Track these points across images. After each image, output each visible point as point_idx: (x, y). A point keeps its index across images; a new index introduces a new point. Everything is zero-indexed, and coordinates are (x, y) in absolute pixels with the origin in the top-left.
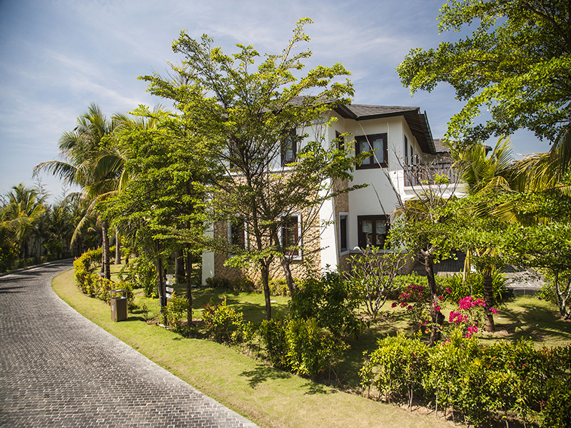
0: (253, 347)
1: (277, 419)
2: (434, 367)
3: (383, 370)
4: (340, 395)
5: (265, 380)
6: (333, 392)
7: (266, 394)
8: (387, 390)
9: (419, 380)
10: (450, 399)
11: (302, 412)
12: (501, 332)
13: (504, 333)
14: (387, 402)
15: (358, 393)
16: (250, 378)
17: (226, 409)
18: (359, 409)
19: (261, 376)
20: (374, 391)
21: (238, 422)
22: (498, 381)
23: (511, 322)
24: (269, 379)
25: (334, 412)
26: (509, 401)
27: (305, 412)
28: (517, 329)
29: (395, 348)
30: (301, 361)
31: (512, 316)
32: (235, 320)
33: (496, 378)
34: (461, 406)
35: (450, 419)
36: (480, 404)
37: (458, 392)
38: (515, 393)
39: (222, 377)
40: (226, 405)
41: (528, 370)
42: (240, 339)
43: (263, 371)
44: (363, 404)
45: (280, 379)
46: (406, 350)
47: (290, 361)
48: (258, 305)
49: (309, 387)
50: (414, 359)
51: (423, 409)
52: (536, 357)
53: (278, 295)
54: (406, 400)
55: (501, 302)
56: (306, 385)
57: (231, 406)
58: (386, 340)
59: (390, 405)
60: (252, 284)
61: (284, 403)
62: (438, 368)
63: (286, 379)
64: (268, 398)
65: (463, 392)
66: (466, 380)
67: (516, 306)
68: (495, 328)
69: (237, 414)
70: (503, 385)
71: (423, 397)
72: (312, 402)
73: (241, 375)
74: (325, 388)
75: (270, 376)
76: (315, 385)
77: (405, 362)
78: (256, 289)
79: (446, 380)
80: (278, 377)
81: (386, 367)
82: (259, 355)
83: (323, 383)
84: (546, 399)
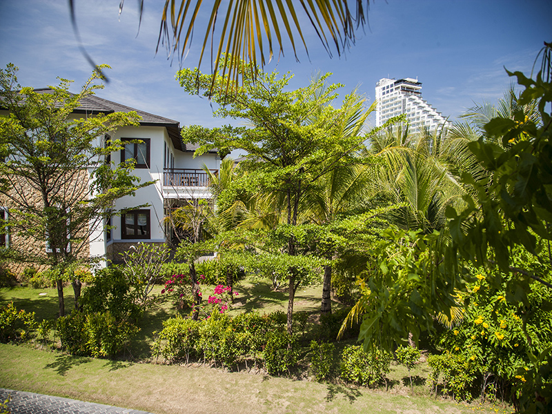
0: (45, 342)
1: (96, 392)
2: (203, 335)
3: (169, 342)
4: (138, 366)
5: (71, 367)
6: (131, 365)
7: (77, 377)
8: (171, 356)
9: (193, 346)
10: (213, 354)
11: (113, 383)
12: (238, 304)
13: (239, 304)
14: (171, 364)
15: (148, 362)
16: (57, 368)
17: (47, 397)
18: (153, 372)
19: (65, 365)
20: (161, 359)
21: (63, 403)
22: (241, 339)
23: (244, 296)
24: (73, 366)
25: (136, 378)
26: (247, 349)
27: (115, 383)
28: (248, 301)
29: (176, 326)
30: (100, 346)
31: (245, 291)
32: (27, 320)
33: (240, 337)
34: (220, 357)
35: (214, 366)
36: (232, 354)
37: (218, 349)
38: (250, 344)
39: (28, 373)
40: (44, 393)
41: (256, 328)
42: (28, 338)
43: (65, 361)
44: (156, 369)
45: (83, 364)
46: (184, 327)
47: (89, 348)
48: (28, 300)
49: (111, 365)
50: (190, 332)
51: (196, 364)
52: (261, 321)
53: (46, 287)
54: (184, 360)
55: (237, 280)
56: (108, 364)
57: (50, 393)
58: (169, 321)
59: (173, 366)
60: (14, 278)
61: (96, 380)
62: (205, 336)
63: (88, 363)
64: (80, 380)
65: (222, 348)
66: (224, 341)
67: (246, 283)
68: (235, 301)
69: (58, 398)
70: (244, 340)
71: (196, 356)
72: (118, 375)
73: (46, 368)
74: (123, 363)
75: (74, 364)
76: (115, 363)
77: (184, 335)
78: (19, 282)
79: (211, 342)
80: (81, 363)
81: (170, 341)
82: (54, 348)
83: (120, 360)
84: (266, 343)
